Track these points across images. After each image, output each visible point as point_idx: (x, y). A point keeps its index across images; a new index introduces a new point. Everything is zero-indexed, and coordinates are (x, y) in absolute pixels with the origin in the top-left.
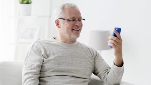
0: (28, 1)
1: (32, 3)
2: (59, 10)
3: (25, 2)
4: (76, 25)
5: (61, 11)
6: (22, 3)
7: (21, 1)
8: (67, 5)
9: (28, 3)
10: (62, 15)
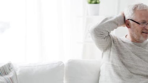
0: (96, 1)
1: (101, 3)
2: (130, 10)
3: (93, 2)
4: (145, 28)
5: (132, 12)
6: (91, 3)
7: (89, 1)
8: (139, 7)
9: (96, 3)
10: (132, 17)
